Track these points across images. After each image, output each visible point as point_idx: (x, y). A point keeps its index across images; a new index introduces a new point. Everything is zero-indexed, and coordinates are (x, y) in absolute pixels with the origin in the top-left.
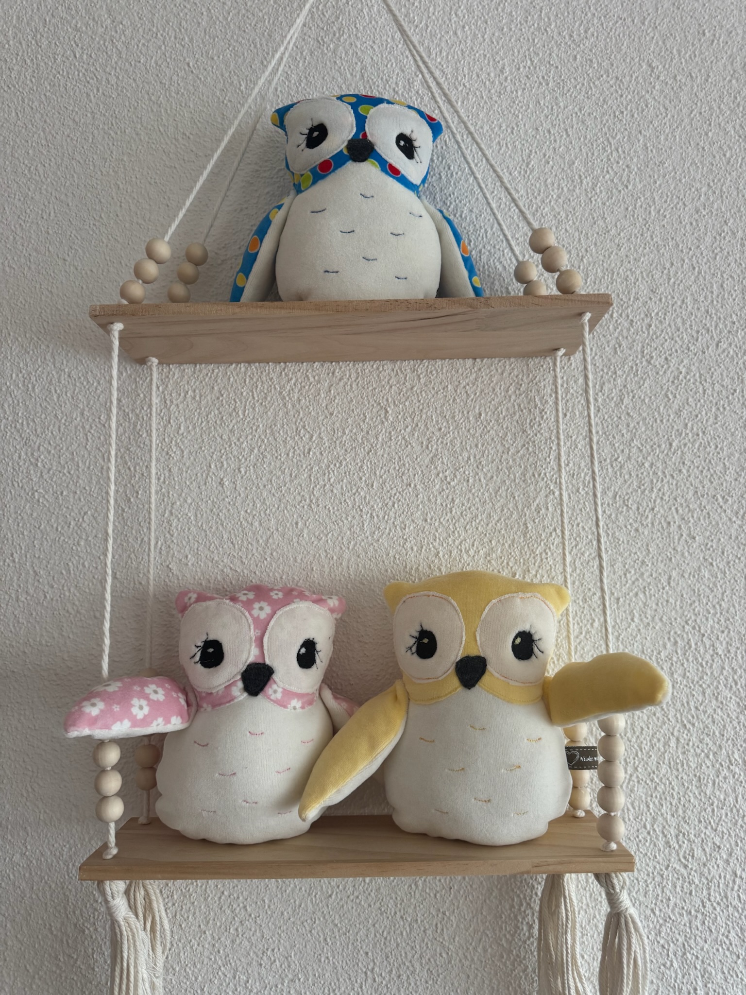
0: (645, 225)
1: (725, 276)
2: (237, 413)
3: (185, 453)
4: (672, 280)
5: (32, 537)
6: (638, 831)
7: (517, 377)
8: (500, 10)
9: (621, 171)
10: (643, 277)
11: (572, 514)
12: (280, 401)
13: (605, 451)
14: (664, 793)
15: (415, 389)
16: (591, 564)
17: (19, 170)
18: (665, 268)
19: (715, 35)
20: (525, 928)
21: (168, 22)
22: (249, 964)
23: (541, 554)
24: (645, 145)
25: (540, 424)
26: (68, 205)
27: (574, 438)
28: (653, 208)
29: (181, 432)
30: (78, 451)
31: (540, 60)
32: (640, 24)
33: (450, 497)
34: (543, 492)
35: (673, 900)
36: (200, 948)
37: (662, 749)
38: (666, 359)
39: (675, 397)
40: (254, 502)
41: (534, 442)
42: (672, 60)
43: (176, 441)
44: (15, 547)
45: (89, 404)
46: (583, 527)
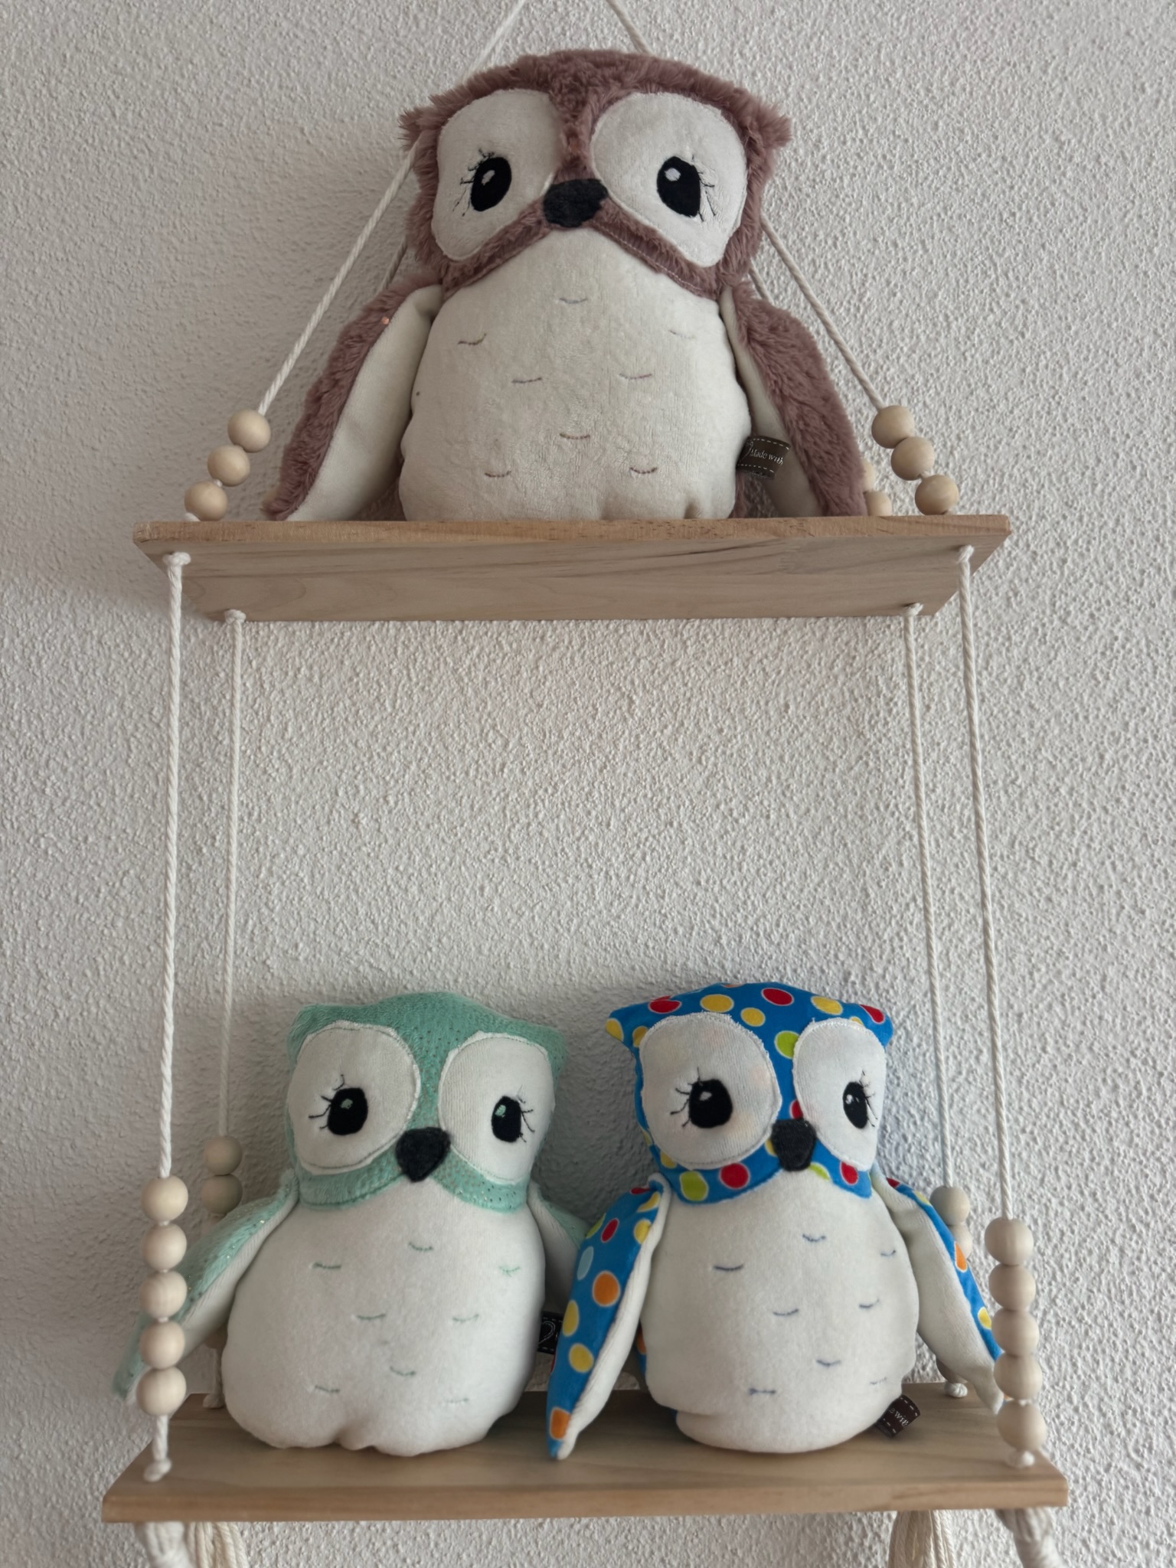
0: (1053, 397)
2: (383, 704)
3: (295, 771)
4: (1100, 487)
5: (34, 914)
6: (1058, 1406)
7: (847, 644)
8: (812, 47)
9: (1013, 309)
10: (1051, 481)
11: (943, 873)
12: (454, 684)
13: (996, 768)
14: (1100, 1342)
15: (678, 664)
17: (19, 299)
18: (1087, 468)
19: (1160, 92)
21: (267, 60)
23: (891, 940)
24: (1052, 267)
25: (886, 723)
26: (100, 359)
27: (943, 745)
28: (1065, 369)
29: (287, 736)
30: (113, 767)
31: (878, 128)
32: (1039, 73)
33: (739, 844)
34: (893, 838)
35: (1118, 1524)
37: (1097, 1268)
38: (1092, 615)
39: (1108, 678)
40: (411, 853)
41: (877, 752)
42: (1092, 131)
43: (279, 751)
45: (132, 688)
46: (961, 895)
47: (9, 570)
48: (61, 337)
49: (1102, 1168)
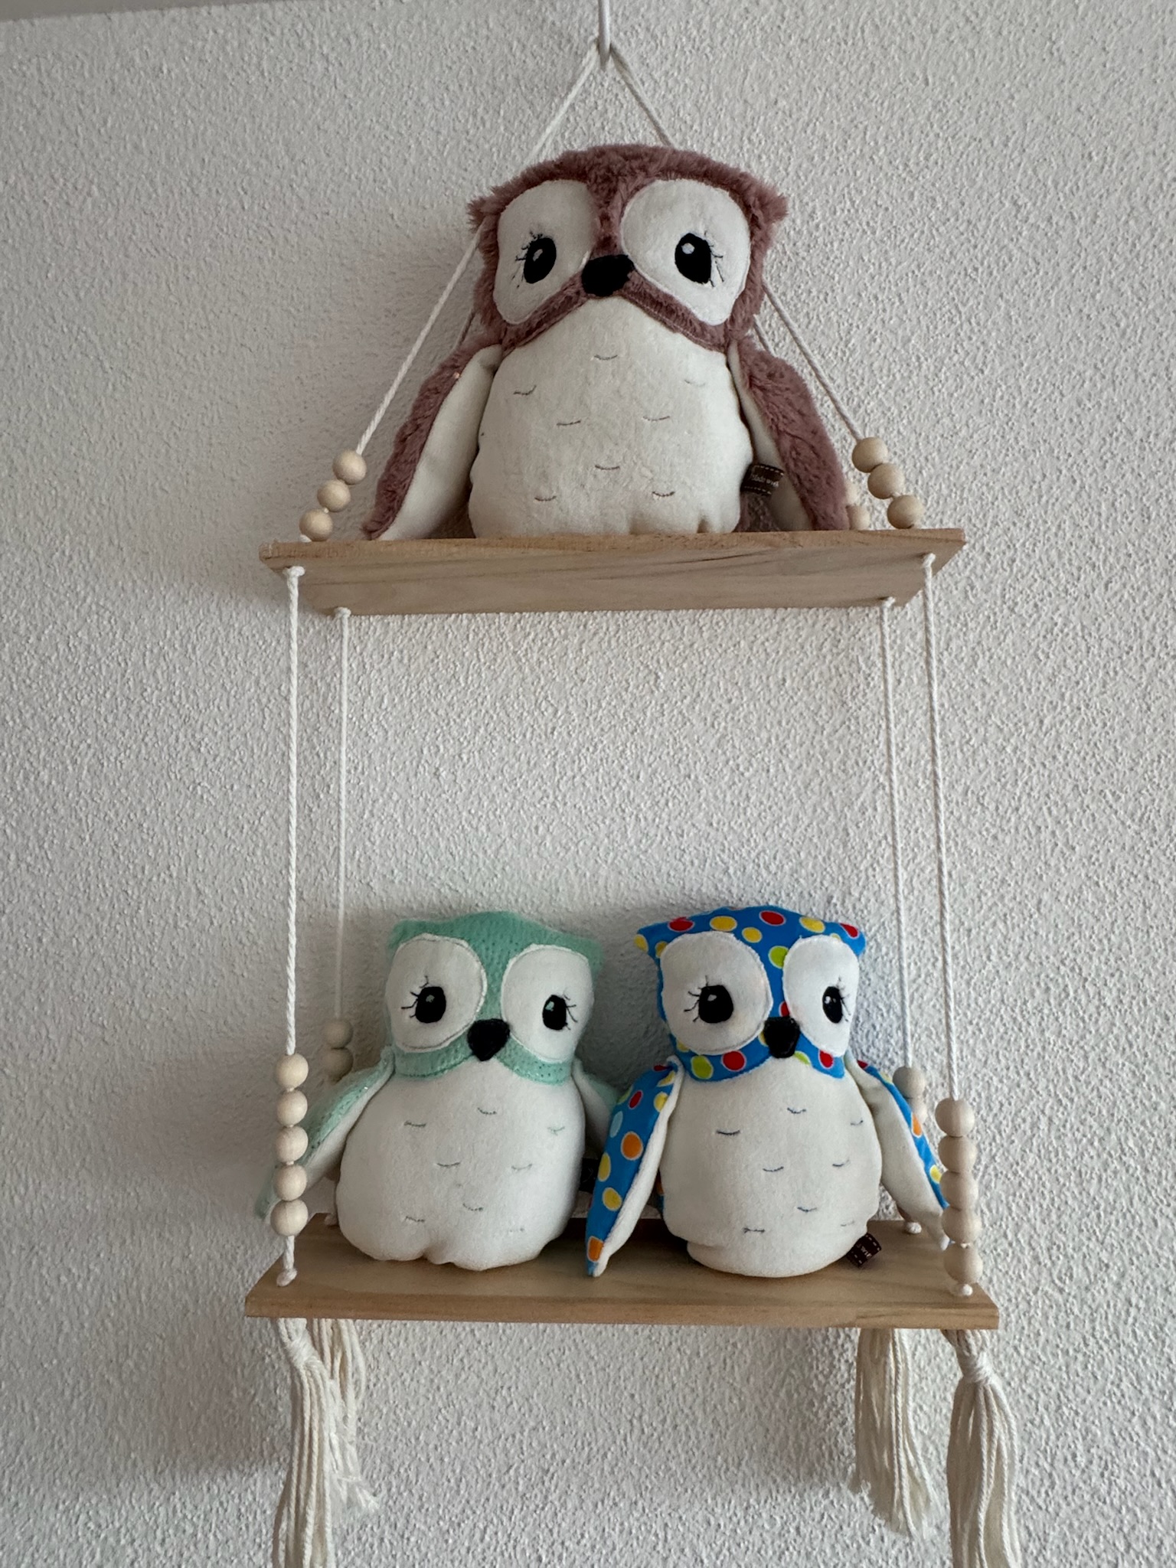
0: (1007, 424)
1: (1118, 491)
2: (458, 680)
3: (389, 734)
4: (1044, 499)
6: (996, 1241)
7: (833, 630)
8: (809, 132)
9: (975, 350)
10: (1004, 494)
11: (909, 816)
12: (514, 663)
14: (1031, 1191)
15: (695, 646)
18: (1035, 482)
19: (1105, 159)
20: (843, 1367)
21: (364, 158)
22: (479, 1406)
23: (866, 870)
24: (1008, 313)
25: (865, 694)
28: (1018, 399)
29: (384, 706)
30: (252, 732)
31: (863, 199)
32: (1001, 146)
33: (744, 793)
34: (869, 787)
35: (1043, 1335)
37: (1029, 1133)
38: (1036, 605)
39: (1048, 657)
40: (480, 799)
41: (857, 718)
46: (922, 834)
48: (205, 390)
49: (1035, 1054)
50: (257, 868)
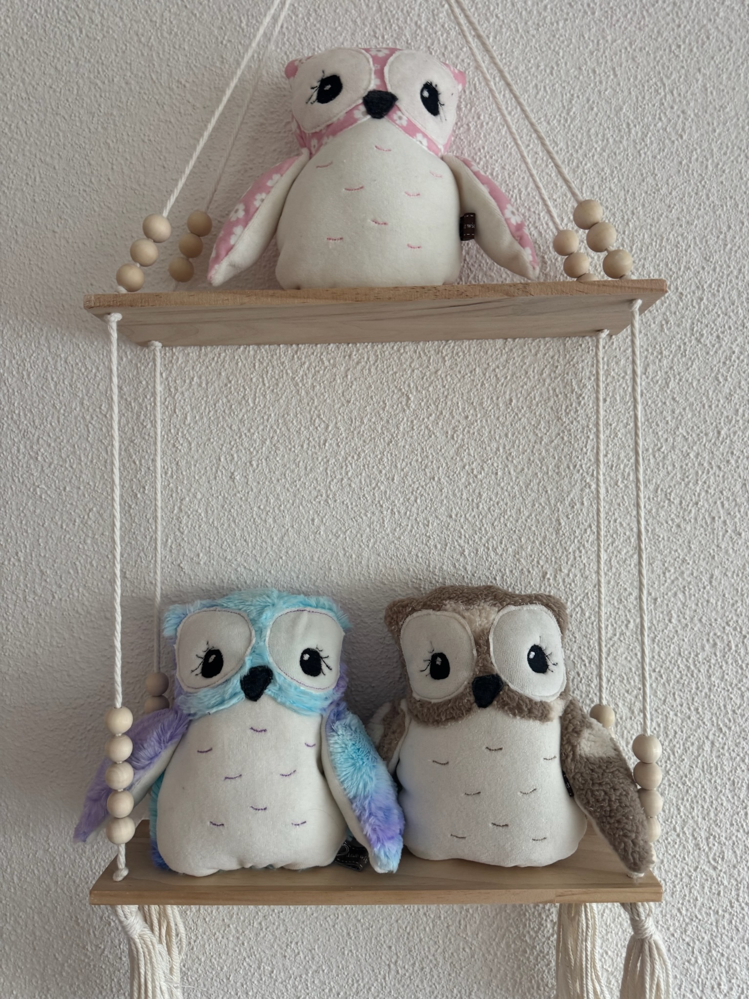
0: (700, 182)
2: (247, 401)
3: (193, 445)
4: (729, 246)
5: (36, 535)
6: (667, 833)
7: (552, 358)
9: (676, 118)
10: (695, 243)
11: (610, 509)
12: (293, 388)
13: (648, 440)
14: (696, 796)
15: (440, 372)
16: (628, 562)
18: (721, 233)
20: (549, 925)
22: (274, 956)
23: (574, 552)
24: (704, 86)
25: (577, 411)
27: (613, 426)
28: (710, 161)
29: (187, 423)
30: (79, 443)
33: (477, 491)
34: (578, 486)
35: (700, 900)
36: (225, 940)
37: (696, 753)
38: (718, 337)
39: (726, 380)
40: (267, 497)
41: (570, 430)
43: (182, 432)
44: (20, 546)
45: (88, 392)
46: (621, 523)
47: (5, 314)
48: (28, 154)
49: (703, 694)
50: (88, 553)
